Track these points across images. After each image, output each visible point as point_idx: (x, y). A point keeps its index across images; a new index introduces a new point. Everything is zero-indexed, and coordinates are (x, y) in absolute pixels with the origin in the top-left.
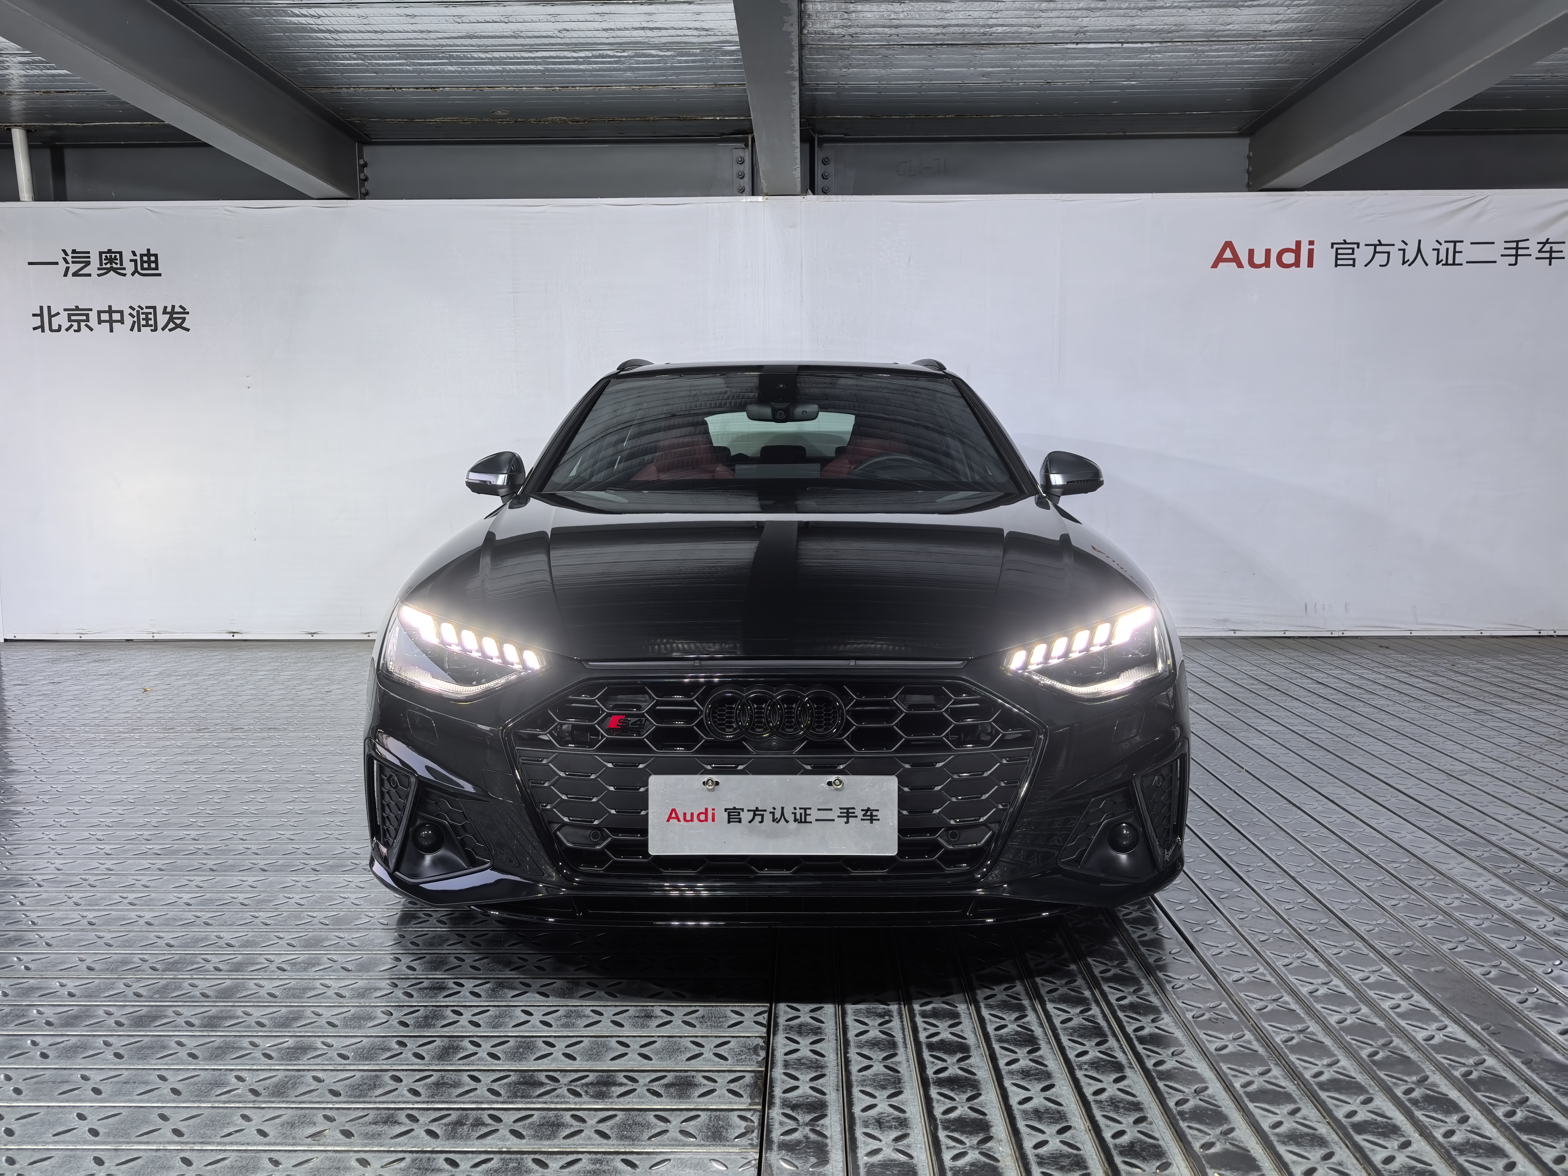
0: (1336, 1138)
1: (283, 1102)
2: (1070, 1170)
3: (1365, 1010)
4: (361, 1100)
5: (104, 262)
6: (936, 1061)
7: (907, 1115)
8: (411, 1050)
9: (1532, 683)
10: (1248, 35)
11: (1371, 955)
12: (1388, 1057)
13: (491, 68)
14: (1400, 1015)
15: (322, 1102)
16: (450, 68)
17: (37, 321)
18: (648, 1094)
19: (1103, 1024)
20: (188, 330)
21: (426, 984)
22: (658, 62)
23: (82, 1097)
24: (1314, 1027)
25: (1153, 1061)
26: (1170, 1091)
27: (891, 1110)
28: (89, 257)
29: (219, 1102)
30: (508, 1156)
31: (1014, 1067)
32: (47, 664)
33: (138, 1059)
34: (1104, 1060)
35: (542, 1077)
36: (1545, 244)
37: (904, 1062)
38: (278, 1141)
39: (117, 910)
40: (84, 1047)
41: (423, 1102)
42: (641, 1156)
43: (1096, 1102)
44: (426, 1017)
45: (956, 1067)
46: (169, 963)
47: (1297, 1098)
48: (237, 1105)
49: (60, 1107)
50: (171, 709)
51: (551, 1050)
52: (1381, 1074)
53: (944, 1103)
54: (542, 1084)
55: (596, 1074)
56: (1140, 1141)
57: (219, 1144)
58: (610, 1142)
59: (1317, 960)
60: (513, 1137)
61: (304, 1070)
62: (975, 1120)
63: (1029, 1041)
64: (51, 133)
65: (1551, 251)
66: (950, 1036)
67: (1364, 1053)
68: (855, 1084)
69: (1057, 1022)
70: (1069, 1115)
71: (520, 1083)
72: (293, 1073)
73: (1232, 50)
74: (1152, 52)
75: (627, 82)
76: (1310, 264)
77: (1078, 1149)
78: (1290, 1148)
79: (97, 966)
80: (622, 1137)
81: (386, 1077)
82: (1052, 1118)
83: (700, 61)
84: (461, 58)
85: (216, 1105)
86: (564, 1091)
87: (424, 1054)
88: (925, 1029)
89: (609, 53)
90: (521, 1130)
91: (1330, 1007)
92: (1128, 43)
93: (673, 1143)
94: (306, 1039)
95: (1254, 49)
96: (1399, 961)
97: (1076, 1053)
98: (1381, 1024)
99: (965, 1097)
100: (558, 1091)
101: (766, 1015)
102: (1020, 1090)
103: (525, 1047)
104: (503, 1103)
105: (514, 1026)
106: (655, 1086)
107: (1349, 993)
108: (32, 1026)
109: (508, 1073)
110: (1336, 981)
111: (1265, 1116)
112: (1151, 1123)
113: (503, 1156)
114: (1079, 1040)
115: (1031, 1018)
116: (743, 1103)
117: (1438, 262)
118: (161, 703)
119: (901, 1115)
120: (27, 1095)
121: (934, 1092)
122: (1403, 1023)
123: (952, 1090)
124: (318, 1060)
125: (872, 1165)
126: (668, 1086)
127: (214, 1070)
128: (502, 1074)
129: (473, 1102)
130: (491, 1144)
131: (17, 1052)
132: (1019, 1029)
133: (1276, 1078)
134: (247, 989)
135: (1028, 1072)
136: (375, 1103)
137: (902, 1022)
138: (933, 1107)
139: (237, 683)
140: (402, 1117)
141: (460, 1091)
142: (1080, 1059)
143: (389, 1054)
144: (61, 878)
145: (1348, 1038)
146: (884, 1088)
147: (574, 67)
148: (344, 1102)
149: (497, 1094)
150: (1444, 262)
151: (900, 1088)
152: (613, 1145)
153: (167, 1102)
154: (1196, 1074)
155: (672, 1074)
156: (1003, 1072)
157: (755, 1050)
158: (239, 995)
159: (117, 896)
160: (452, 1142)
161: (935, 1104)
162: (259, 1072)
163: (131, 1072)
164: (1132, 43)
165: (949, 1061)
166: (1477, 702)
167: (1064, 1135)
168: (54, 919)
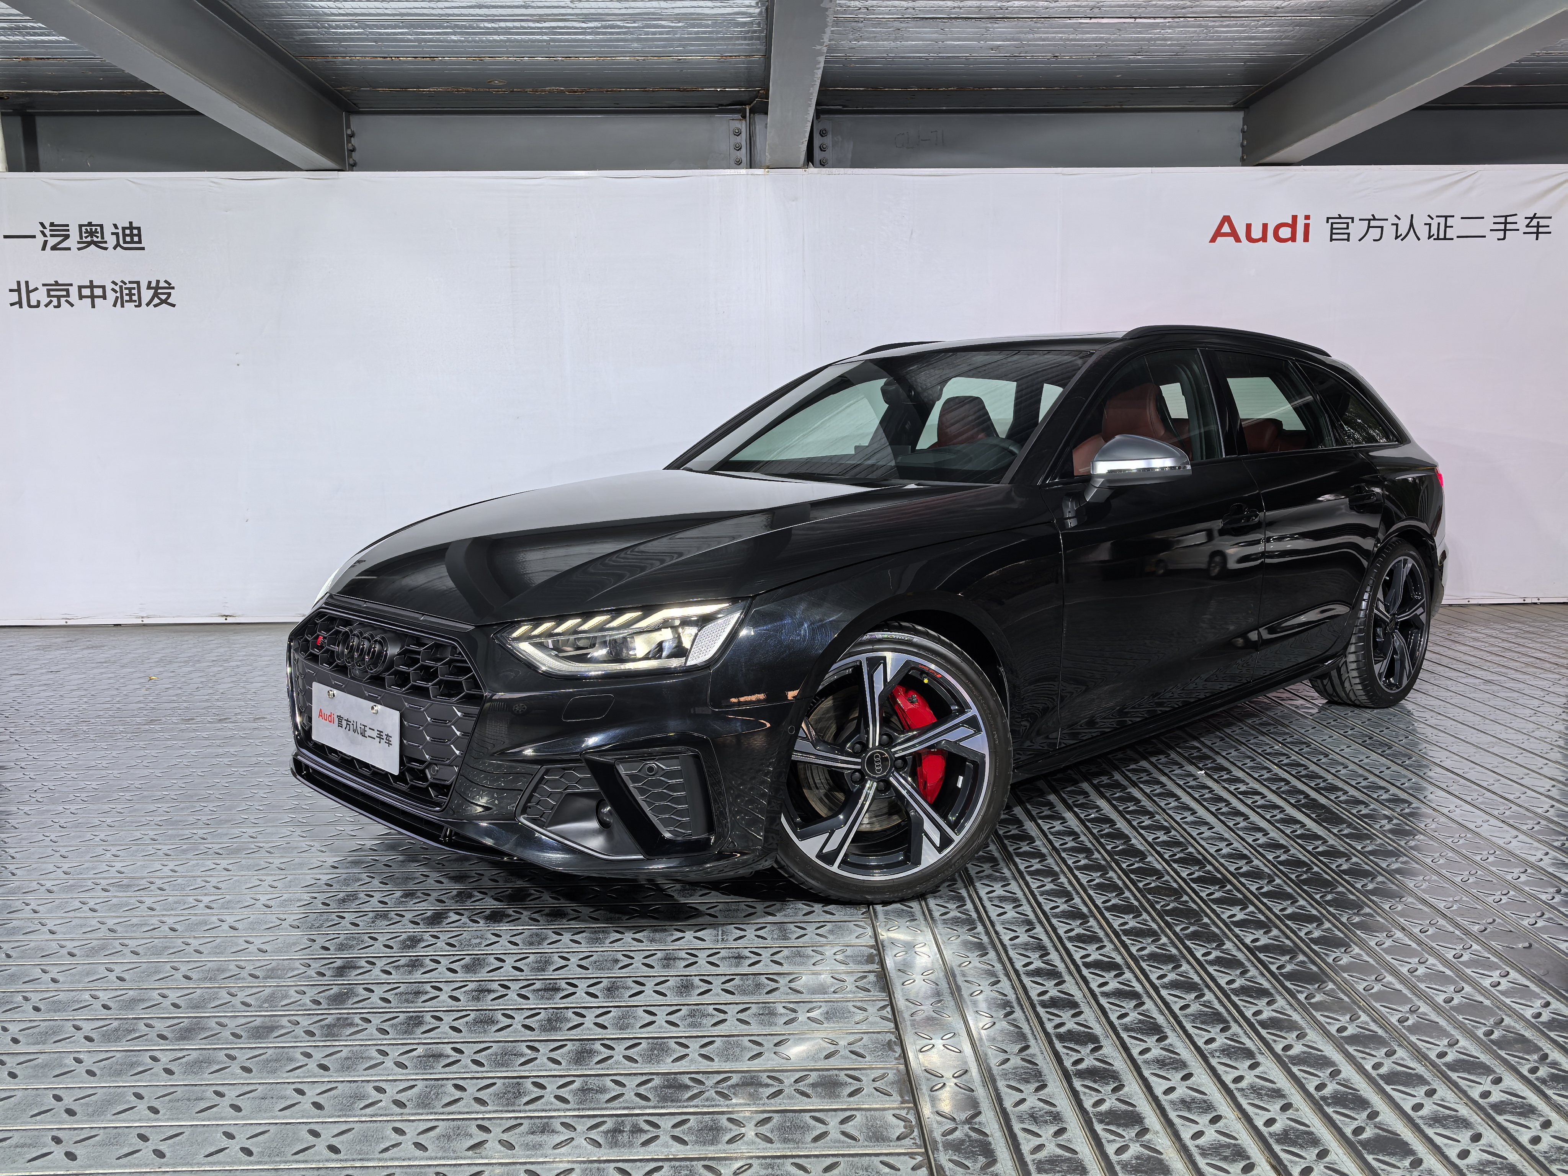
0: (1479, 1120)
1: (431, 1113)
2: (1234, 1161)
3: (1468, 989)
4: (510, 1108)
5: (84, 235)
6: (1071, 1053)
7: (1058, 1109)
8: (544, 1055)
9: (1530, 652)
10: (1261, 12)
11: (1457, 932)
12: (1504, 1036)
13: (496, 37)
14: (1502, 993)
15: (472, 1113)
16: (454, 37)
17: (15, 297)
18: (798, 1095)
19: (1221, 1009)
20: (174, 306)
21: (538, 985)
22: (668, 33)
23: (223, 1115)
24: (1424, 1008)
25: (1281, 1046)
26: (1306, 1076)
27: (1041, 1104)
28: (68, 230)
29: (365, 1115)
30: (677, 1164)
31: (1147, 1056)
32: (39, 652)
33: (268, 1072)
34: (1234, 1047)
35: (686, 1080)
36: (1532, 219)
37: (1039, 1054)
38: (439, 1155)
39: (196, 915)
40: (209, 1062)
41: (574, 1110)
42: (809, 1160)
43: (1239, 1090)
44: (549, 1020)
45: (1091, 1058)
46: (268, 970)
47: (1429, 1079)
48: (385, 1119)
49: (204, 1125)
50: (184, 698)
51: (687, 1051)
52: (1502, 1053)
53: (1091, 1095)
54: (687, 1087)
55: (740, 1075)
56: (1293, 1128)
57: (380, 1160)
58: (774, 1146)
59: (1407, 939)
60: (675, 1143)
61: (443, 1079)
62: (1126, 1111)
63: (1154, 1029)
64: (22, 100)
65: (1538, 226)
66: (1076, 1026)
67: (1480, 1033)
68: (998, 1077)
69: (1176, 1009)
70: (1216, 1104)
71: (665, 1087)
72: (433, 1082)
73: (1242, 26)
74: (1164, 27)
75: (633, 53)
76: (1306, 239)
77: (1235, 1139)
78: (1438, 1131)
79: (194, 976)
80: (785, 1141)
81: (528, 1084)
82: (1200, 1108)
83: (710, 32)
84: (466, 28)
85: (363, 1119)
86: (712, 1093)
87: (559, 1059)
88: (1049, 1020)
89: (619, 23)
90: (681, 1136)
91: (1434, 986)
92: (1141, 18)
93: (837, 1144)
94: (434, 1046)
95: (1264, 25)
96: (1486, 938)
97: (1204, 1040)
98: (1487, 1002)
99: (1110, 1088)
100: (707, 1094)
101: (889, 1009)
102: (1160, 1080)
103: (658, 1048)
104: (654, 1107)
105: (641, 1027)
106: (801, 1086)
107: (1448, 972)
108: (146, 1040)
109: (650, 1077)
110: (1432, 960)
111: (1404, 1099)
112: (1297, 1110)
113: (673, 1163)
114: (1203, 1027)
115: (1149, 1005)
116: (894, 1102)
117: (1430, 237)
118: (171, 692)
119: (1053, 1109)
120: (165, 1114)
121: (1077, 1084)
122: (1508, 1001)
123: (1095, 1082)
124: (454, 1068)
125: (1040, 1162)
126: (814, 1085)
127: (350, 1082)
128: (645, 1078)
129: (624, 1108)
130: (654, 1151)
131: (140, 1069)
132: (1141, 1017)
133: (1403, 1059)
134: (357, 996)
135: (1163, 1061)
136: (526, 1111)
137: (1024, 1012)
138: (1081, 1100)
139: (245, 669)
140: (556, 1125)
141: (608, 1096)
142: (1210, 1046)
143: (523, 1060)
144: (125, 881)
145: (1460, 1018)
146: (1027, 1081)
147: (581, 37)
148: (494, 1112)
149: (646, 1098)
150: (1435, 237)
151: (1043, 1081)
152: (779, 1149)
153: (313, 1118)
154: (1325, 1057)
155: (814, 1073)
156: (1139, 1062)
157: (889, 1045)
158: (351, 1001)
159: (191, 899)
160: (616, 1150)
161: (1082, 1097)
162: (397, 1083)
163: (265, 1086)
164: (1145, 18)
165: (1083, 1053)
166: (1483, 672)
167: (1218, 1125)
168: (133, 925)
